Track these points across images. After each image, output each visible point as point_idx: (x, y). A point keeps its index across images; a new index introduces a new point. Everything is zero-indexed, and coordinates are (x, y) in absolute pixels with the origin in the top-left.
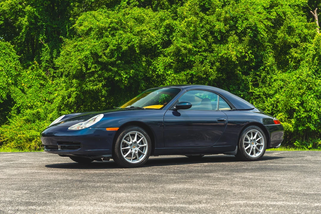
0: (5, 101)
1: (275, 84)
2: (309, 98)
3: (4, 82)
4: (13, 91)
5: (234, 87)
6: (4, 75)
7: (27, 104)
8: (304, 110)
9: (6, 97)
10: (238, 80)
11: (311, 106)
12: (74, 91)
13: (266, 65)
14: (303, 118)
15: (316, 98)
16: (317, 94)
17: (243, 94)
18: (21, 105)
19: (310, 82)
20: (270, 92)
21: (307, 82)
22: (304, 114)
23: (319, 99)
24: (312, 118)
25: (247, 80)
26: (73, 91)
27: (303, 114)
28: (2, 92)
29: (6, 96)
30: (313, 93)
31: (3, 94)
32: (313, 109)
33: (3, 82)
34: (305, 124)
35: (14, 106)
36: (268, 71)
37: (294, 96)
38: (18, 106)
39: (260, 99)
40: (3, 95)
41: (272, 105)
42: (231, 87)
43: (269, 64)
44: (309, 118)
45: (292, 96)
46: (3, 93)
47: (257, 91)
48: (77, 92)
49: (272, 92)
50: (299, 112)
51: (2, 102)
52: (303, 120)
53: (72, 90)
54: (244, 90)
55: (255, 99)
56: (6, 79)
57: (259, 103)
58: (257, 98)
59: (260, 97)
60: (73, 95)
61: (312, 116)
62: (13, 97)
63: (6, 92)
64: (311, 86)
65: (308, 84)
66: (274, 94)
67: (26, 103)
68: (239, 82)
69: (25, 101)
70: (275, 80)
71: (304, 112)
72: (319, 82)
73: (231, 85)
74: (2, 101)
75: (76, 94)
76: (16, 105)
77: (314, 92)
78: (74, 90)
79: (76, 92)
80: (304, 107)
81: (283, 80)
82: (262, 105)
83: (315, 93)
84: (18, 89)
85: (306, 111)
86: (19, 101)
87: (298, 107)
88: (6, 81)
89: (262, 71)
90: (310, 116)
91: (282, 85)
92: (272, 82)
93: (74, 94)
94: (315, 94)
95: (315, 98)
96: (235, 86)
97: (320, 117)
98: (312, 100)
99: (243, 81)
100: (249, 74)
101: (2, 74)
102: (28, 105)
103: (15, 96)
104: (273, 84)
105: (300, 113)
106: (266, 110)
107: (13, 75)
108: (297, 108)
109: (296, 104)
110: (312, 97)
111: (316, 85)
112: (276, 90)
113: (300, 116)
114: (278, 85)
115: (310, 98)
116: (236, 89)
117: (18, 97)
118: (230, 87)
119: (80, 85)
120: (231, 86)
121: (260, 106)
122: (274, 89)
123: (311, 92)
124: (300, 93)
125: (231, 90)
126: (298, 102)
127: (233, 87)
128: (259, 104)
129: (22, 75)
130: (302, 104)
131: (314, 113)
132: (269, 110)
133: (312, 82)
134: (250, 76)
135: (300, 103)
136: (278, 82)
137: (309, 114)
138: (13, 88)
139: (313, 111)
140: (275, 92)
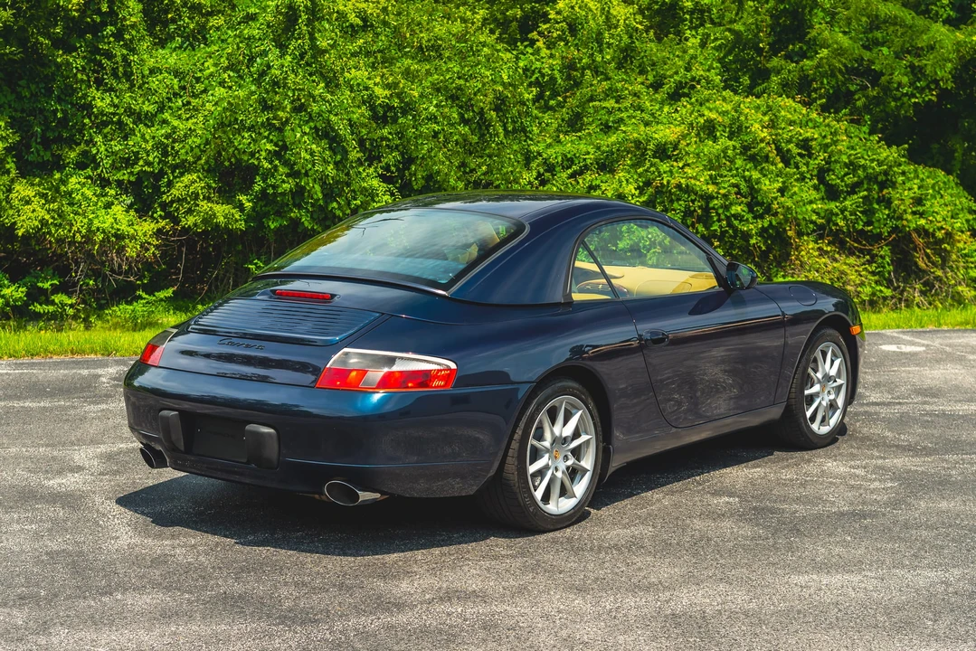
1: (154, 83)
2: (298, 135)
5: (33, 87)
8: (287, 170)
10: (44, 65)
11: (307, 160)
13: (128, 22)
14: (283, 194)
15: (314, 135)
16: (318, 125)
17: (62, 109)
19: (300, 90)
20: (145, 108)
21: (289, 88)
22: (288, 182)
23: (321, 140)
24: (306, 194)
25: (68, 64)
27: (283, 182)
30: (307, 122)
32: (310, 169)
34: (285, 212)
36: (131, 41)
37: (243, 127)
39: (111, 128)
41: (157, 148)
42: (24, 88)
43: (133, 19)
44: (299, 193)
45: (237, 126)
47: (102, 102)
49: (149, 108)
50: (273, 176)
52: (282, 200)
54: (63, 97)
55: (97, 128)
57: (111, 140)
58: (105, 124)
59: (112, 123)
61: (308, 188)
64: (303, 101)
65: (294, 95)
66: (156, 113)
68: (48, 71)
70: (152, 71)
71: (288, 175)
72: (321, 91)
73: (21, 78)
77: (311, 117)
80: (286, 163)
81: (177, 73)
82: (121, 145)
83: (313, 121)
85: (294, 174)
87: (271, 162)
89: (112, 39)
90: (304, 188)
91: (176, 87)
92: (143, 76)
94: (312, 124)
95: (314, 138)
96: (37, 83)
97: (325, 192)
98: (305, 142)
99: (59, 66)
100: (75, 49)
104: (148, 83)
105: (274, 179)
106: (141, 163)
108: (266, 165)
109: (263, 153)
110: (305, 133)
111: (314, 101)
112: (163, 103)
113: (274, 187)
114: (167, 86)
115: (302, 136)
116: (41, 93)
118: (20, 86)
120: (23, 83)
121: (117, 149)
122: (157, 99)
123: (301, 120)
124: (274, 122)
125: (26, 96)
126: (270, 147)
127: (29, 87)
128: (112, 143)
130: (281, 152)
131: (315, 180)
132: (149, 164)
133: (303, 90)
134: (79, 54)
135: (277, 149)
136: (164, 79)
137: (301, 181)
139: (310, 173)
140: (159, 107)
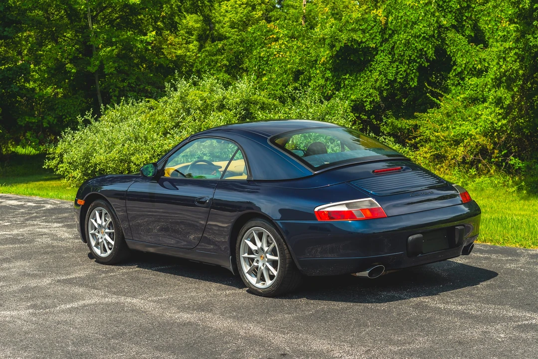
0: (433, 63)
3: (432, 25)
4: (450, 41)
6: (432, 11)
7: (475, 66)
9: (433, 55)
12: (511, 49)
18: (465, 68)
26: (509, 48)
28: (426, 45)
29: (434, 53)
31: (428, 49)
33: (429, 26)
35: (453, 70)
38: (459, 70)
40: (429, 51)
46: (427, 47)
48: (517, 51)
51: (426, 66)
53: (507, 47)
56: (435, 19)
60: (508, 57)
62: (451, 52)
63: (433, 45)
67: (473, 63)
69: (471, 60)
74: (427, 62)
75: (516, 54)
76: (456, 69)
78: (511, 46)
79: (514, 51)
84: (461, 37)
86: (461, 59)
88: (437, 22)
93: (511, 54)
101: (429, 9)
102: (477, 68)
103: (455, 50)
107: (454, 10)
117: (459, 52)
119: (523, 34)
129: (474, 8)
138: (451, 35)
